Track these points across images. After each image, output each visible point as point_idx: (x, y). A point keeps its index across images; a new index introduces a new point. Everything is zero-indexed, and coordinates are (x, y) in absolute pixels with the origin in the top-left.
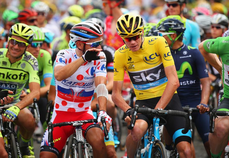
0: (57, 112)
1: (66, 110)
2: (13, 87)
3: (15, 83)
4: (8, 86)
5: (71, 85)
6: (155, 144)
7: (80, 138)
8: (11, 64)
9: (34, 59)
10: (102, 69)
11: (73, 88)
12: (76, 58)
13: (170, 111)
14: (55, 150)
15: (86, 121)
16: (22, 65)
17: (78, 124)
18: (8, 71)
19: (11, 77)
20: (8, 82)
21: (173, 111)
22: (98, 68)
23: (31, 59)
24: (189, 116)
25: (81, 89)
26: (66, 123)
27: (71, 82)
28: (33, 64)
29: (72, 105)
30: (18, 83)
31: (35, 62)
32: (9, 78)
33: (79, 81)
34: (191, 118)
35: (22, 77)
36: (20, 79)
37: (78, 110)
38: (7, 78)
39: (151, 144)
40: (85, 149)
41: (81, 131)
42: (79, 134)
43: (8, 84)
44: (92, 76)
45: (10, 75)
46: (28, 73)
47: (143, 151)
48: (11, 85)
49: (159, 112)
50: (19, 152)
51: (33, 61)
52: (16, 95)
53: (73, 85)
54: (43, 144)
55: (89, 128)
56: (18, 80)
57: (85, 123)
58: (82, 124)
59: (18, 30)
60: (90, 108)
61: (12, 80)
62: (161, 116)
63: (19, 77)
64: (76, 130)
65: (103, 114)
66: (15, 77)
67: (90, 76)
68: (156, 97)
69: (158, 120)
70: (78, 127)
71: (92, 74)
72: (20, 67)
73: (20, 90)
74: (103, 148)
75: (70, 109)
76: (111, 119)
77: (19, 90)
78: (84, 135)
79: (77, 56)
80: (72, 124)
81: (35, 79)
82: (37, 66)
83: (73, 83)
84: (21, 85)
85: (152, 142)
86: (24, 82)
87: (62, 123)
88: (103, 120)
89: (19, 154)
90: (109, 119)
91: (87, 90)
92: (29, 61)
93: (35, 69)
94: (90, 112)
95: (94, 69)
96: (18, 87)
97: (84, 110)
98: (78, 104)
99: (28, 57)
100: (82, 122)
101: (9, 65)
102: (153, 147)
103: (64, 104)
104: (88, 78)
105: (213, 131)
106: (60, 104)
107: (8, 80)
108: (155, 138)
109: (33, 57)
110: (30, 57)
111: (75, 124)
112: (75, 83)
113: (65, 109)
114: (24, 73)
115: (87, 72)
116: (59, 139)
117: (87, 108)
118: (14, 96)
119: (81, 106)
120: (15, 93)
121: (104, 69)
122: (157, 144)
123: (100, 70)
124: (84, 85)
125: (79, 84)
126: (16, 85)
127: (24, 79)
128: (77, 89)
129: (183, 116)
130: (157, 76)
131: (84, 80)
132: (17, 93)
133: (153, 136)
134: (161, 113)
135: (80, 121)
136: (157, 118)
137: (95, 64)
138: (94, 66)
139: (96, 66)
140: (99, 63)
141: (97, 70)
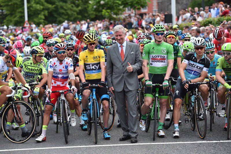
0: (52, 86)
4: (31, 74)
7: (63, 98)
8: (34, 64)
9: (44, 63)
10: (71, 66)
11: (58, 75)
12: (58, 62)
14: (52, 104)
15: (66, 90)
18: (32, 67)
19: (33, 70)
22: (69, 66)
25: (62, 76)
28: (44, 65)
29: (59, 83)
30: (36, 73)
32: (32, 71)
33: (60, 72)
35: (38, 71)
36: (37, 71)
37: (62, 85)
46: (41, 69)
47: (89, 104)
48: (32, 74)
52: (34, 79)
56: (36, 72)
57: (65, 91)
60: (67, 84)
61: (33, 72)
65: (73, 87)
66: (35, 70)
67: (65, 69)
70: (62, 93)
71: (66, 68)
72: (37, 66)
75: (58, 85)
76: (77, 90)
78: (65, 96)
81: (45, 72)
83: (58, 73)
86: (39, 73)
88: (73, 90)
90: (76, 89)
91: (65, 76)
92: (42, 63)
93: (45, 67)
95: (67, 66)
97: (64, 85)
98: (61, 83)
101: (33, 65)
106: (54, 83)
107: (31, 71)
111: (61, 91)
113: (56, 85)
114: (39, 69)
115: (63, 67)
116: (54, 99)
117: (66, 84)
119: (63, 83)
120: (34, 78)
124: (63, 74)
125: (60, 73)
126: (35, 74)
128: (60, 76)
131: (63, 72)
137: (67, 64)
138: (67, 65)
139: (68, 65)
140: (69, 64)
141: (69, 67)
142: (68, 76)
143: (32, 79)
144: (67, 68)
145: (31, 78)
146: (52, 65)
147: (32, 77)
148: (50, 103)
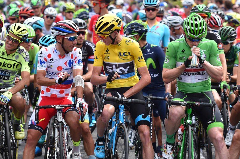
0: (42, 96)
1: (49, 96)
2: (7, 74)
3: (9, 70)
4: (3, 73)
5: (53, 75)
6: (119, 126)
7: (60, 119)
8: (8, 55)
9: (26, 53)
11: (54, 78)
12: (56, 52)
13: (133, 99)
14: (39, 128)
15: (67, 106)
16: (16, 56)
17: (59, 108)
19: (6, 65)
20: (3, 70)
21: (135, 99)
23: (23, 52)
24: (148, 104)
26: (50, 106)
27: (53, 73)
28: (25, 56)
29: (55, 91)
30: (12, 71)
31: (26, 55)
32: (5, 67)
33: (59, 72)
34: (149, 105)
36: (13, 68)
37: (59, 96)
38: (3, 66)
39: (116, 126)
40: (64, 129)
41: (62, 113)
42: (60, 115)
43: (4, 71)
44: (70, 68)
45: (6, 64)
46: (20, 64)
47: (110, 131)
48: (6, 72)
49: (124, 100)
50: (11, 128)
51: (25, 54)
52: (10, 81)
53: (54, 75)
54: (30, 123)
55: (68, 111)
57: (65, 107)
58: (63, 108)
59: (14, 29)
60: (70, 94)
61: (7, 68)
62: (125, 104)
63: (12, 66)
64: (58, 112)
65: (81, 101)
66: (9, 66)
67: (68, 67)
68: (122, 87)
69: (123, 106)
70: (59, 110)
71: (70, 66)
72: (14, 58)
73: (13, 77)
74: (78, 128)
75: (52, 95)
77: (11, 76)
79: (56, 51)
80: (55, 107)
81: (26, 68)
82: (28, 58)
83: (54, 74)
84: (14, 73)
85: (117, 125)
86: (17, 71)
87: (47, 106)
88: (81, 106)
89: (12, 129)
90: (86, 105)
92: (22, 54)
93: (27, 60)
94: (70, 98)
95: (72, 62)
96: (11, 74)
97: (64, 96)
99: (21, 51)
100: (63, 106)
102: (118, 129)
103: (48, 90)
104: (66, 69)
105: (167, 117)
106: (45, 91)
107: (4, 68)
108: (119, 121)
109: (25, 50)
110: (22, 51)
111: (57, 107)
112: (56, 73)
114: (17, 63)
115: (65, 63)
116: (43, 119)
117: (67, 94)
118: (7, 81)
119: (62, 92)
120: (8, 79)
121: (80, 63)
122: (121, 126)
123: (77, 64)
126: (10, 73)
127: (16, 68)
129: (143, 104)
130: (126, 71)
132: (10, 79)
133: (118, 120)
134: (125, 101)
135: (61, 106)
136: (122, 105)
137: (72, 57)
138: (71, 59)
139: (73, 59)
140: (76, 58)
141: (74, 64)
142: (72, 80)
143: (5, 81)
144: (72, 65)
145: (4, 79)
146: (43, 60)
147: (6, 78)
148: (37, 126)
